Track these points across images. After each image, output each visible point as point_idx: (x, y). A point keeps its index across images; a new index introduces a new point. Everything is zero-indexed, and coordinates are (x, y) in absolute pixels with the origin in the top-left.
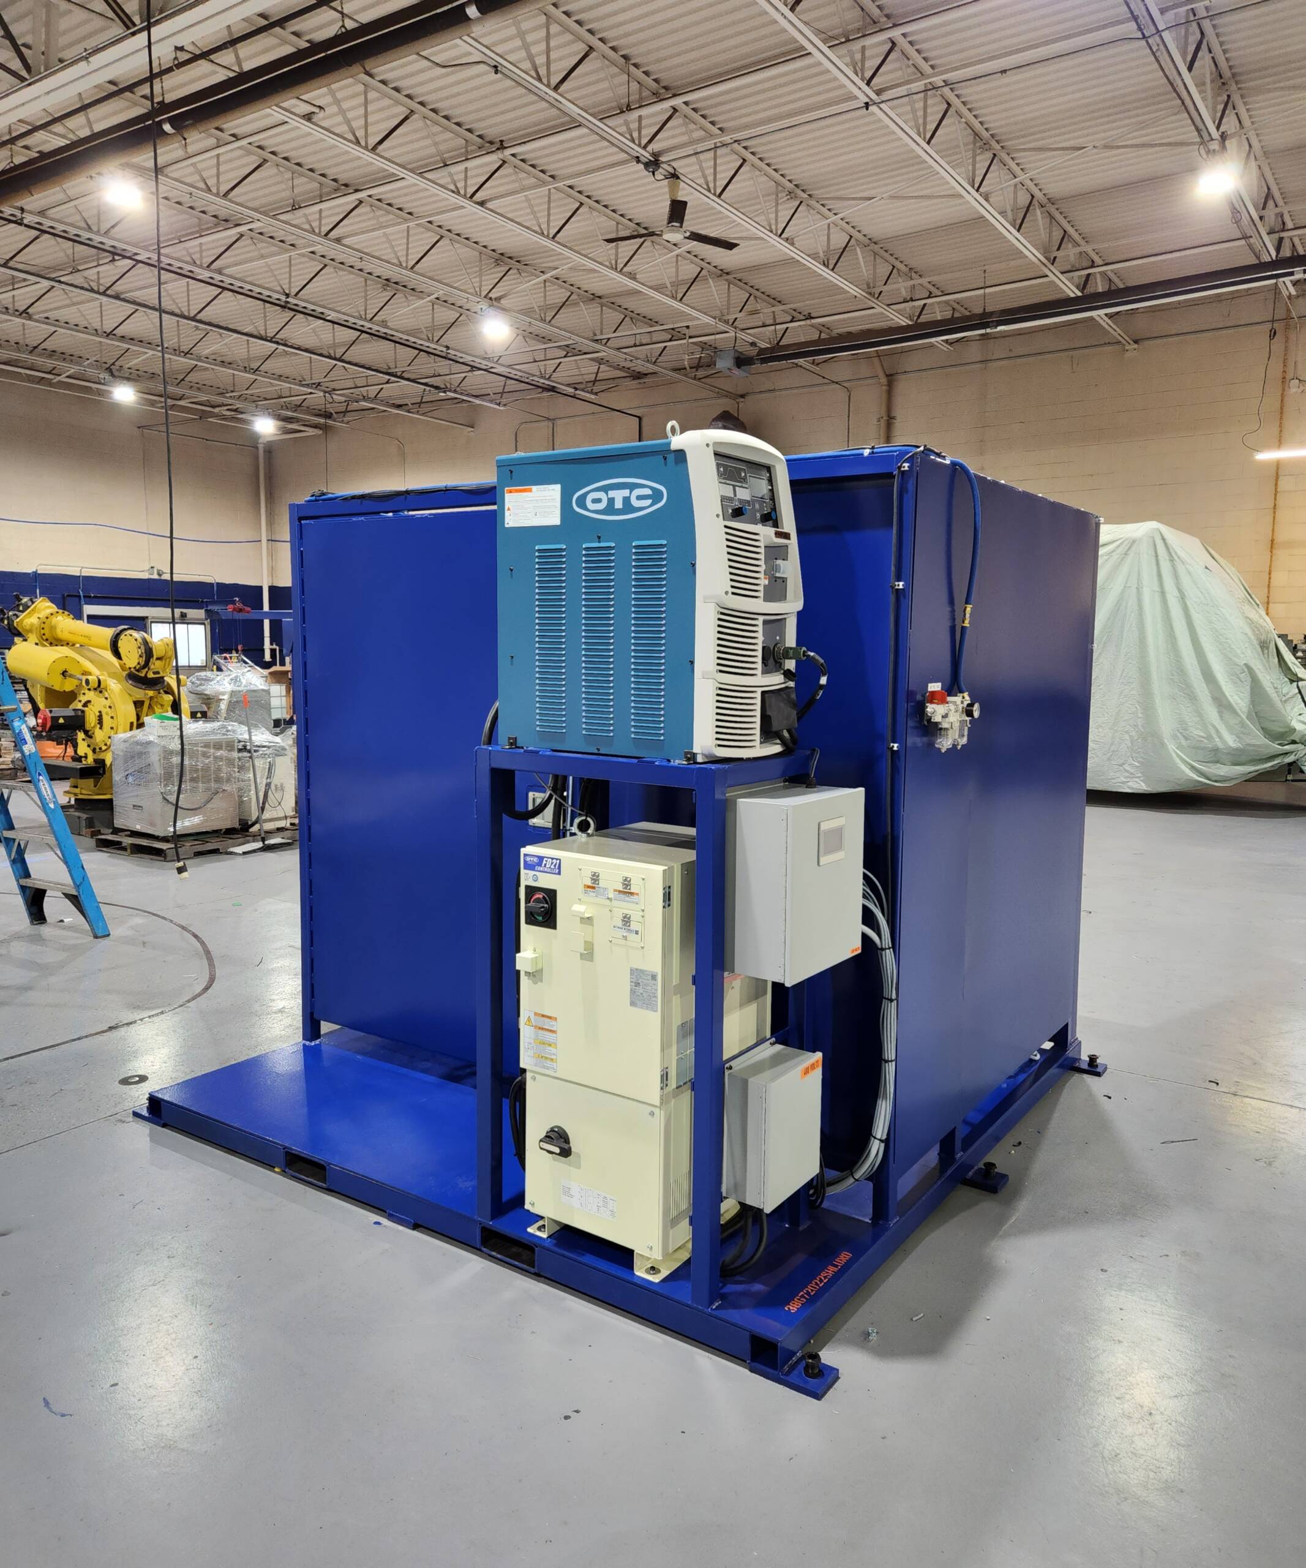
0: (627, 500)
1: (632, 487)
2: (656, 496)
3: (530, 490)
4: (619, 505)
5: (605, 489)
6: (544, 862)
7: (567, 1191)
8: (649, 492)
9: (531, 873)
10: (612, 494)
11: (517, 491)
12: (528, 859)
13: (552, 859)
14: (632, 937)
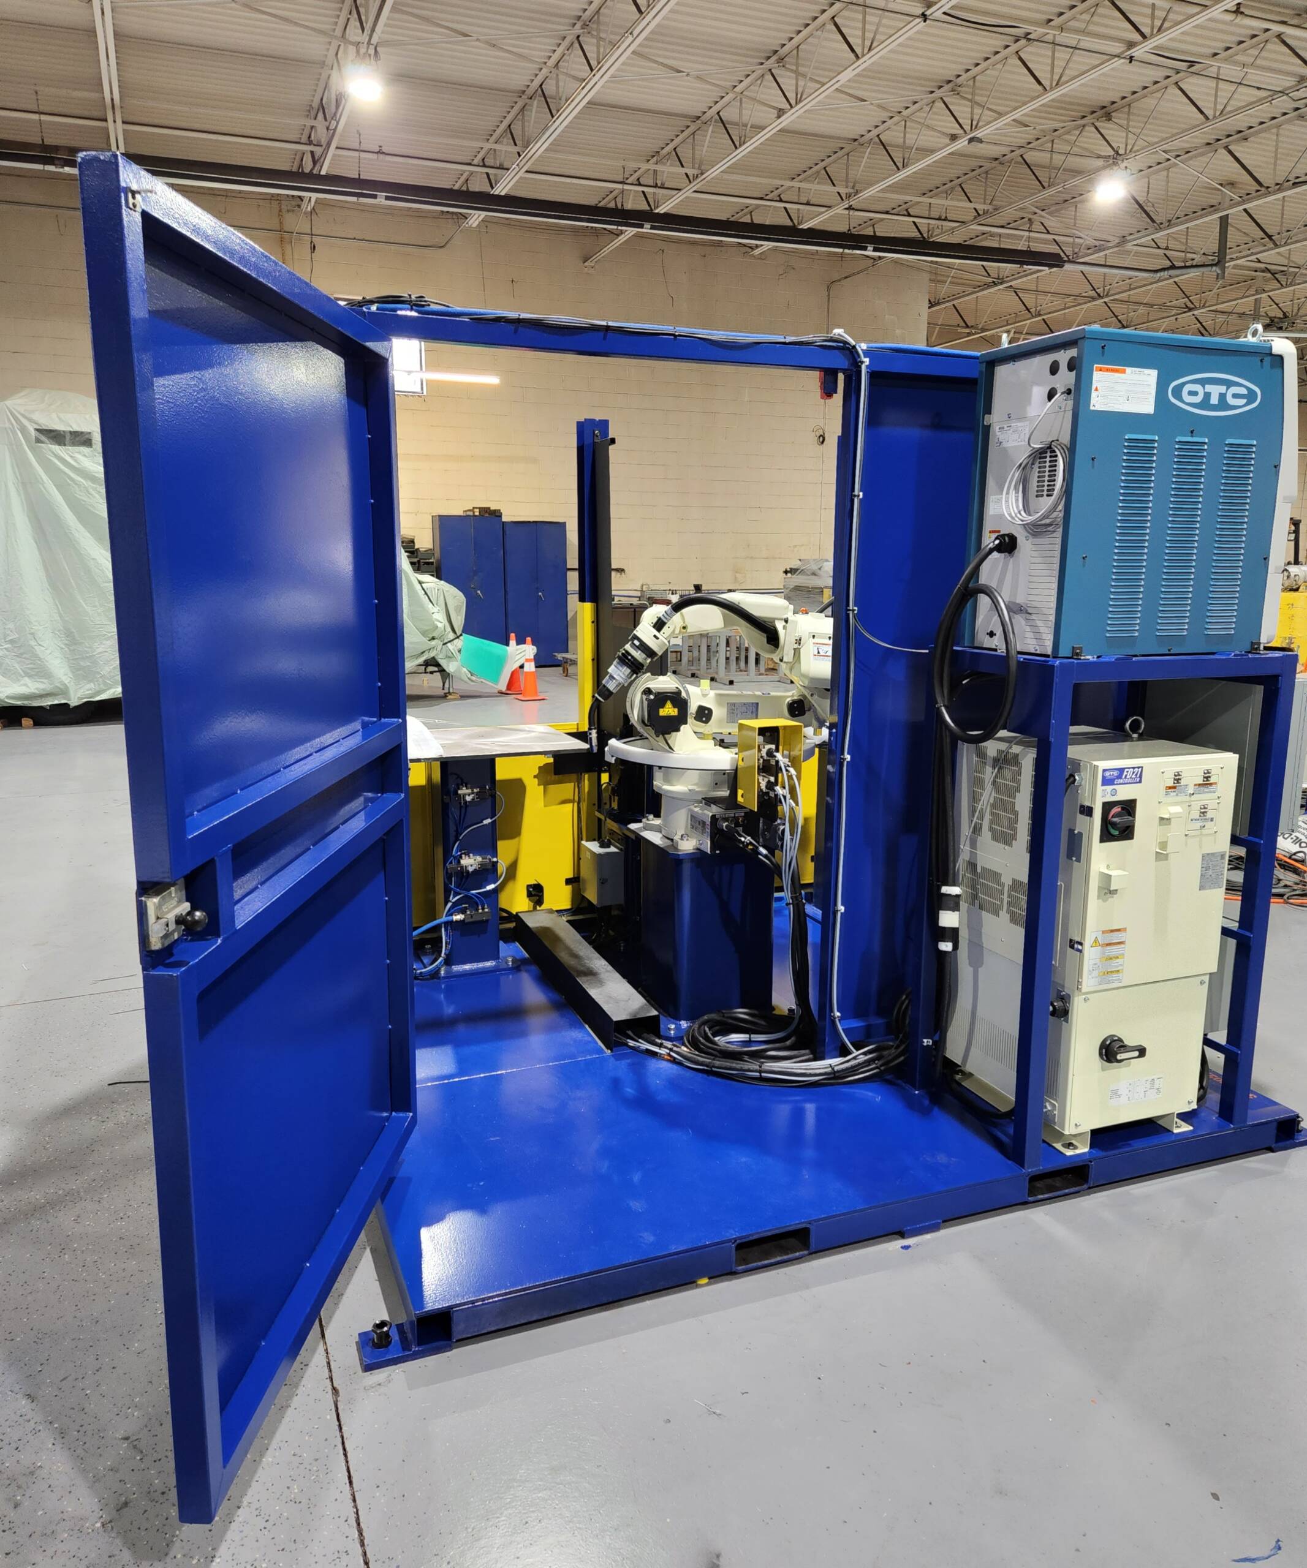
0: (1222, 396)
1: (1229, 384)
2: (1250, 396)
3: (1124, 372)
4: (1214, 400)
5: (1203, 382)
6: (1125, 773)
7: (1115, 1094)
8: (1244, 391)
9: (1109, 788)
10: (1209, 388)
11: (1107, 370)
12: (1107, 774)
13: (1134, 768)
14: (1208, 824)
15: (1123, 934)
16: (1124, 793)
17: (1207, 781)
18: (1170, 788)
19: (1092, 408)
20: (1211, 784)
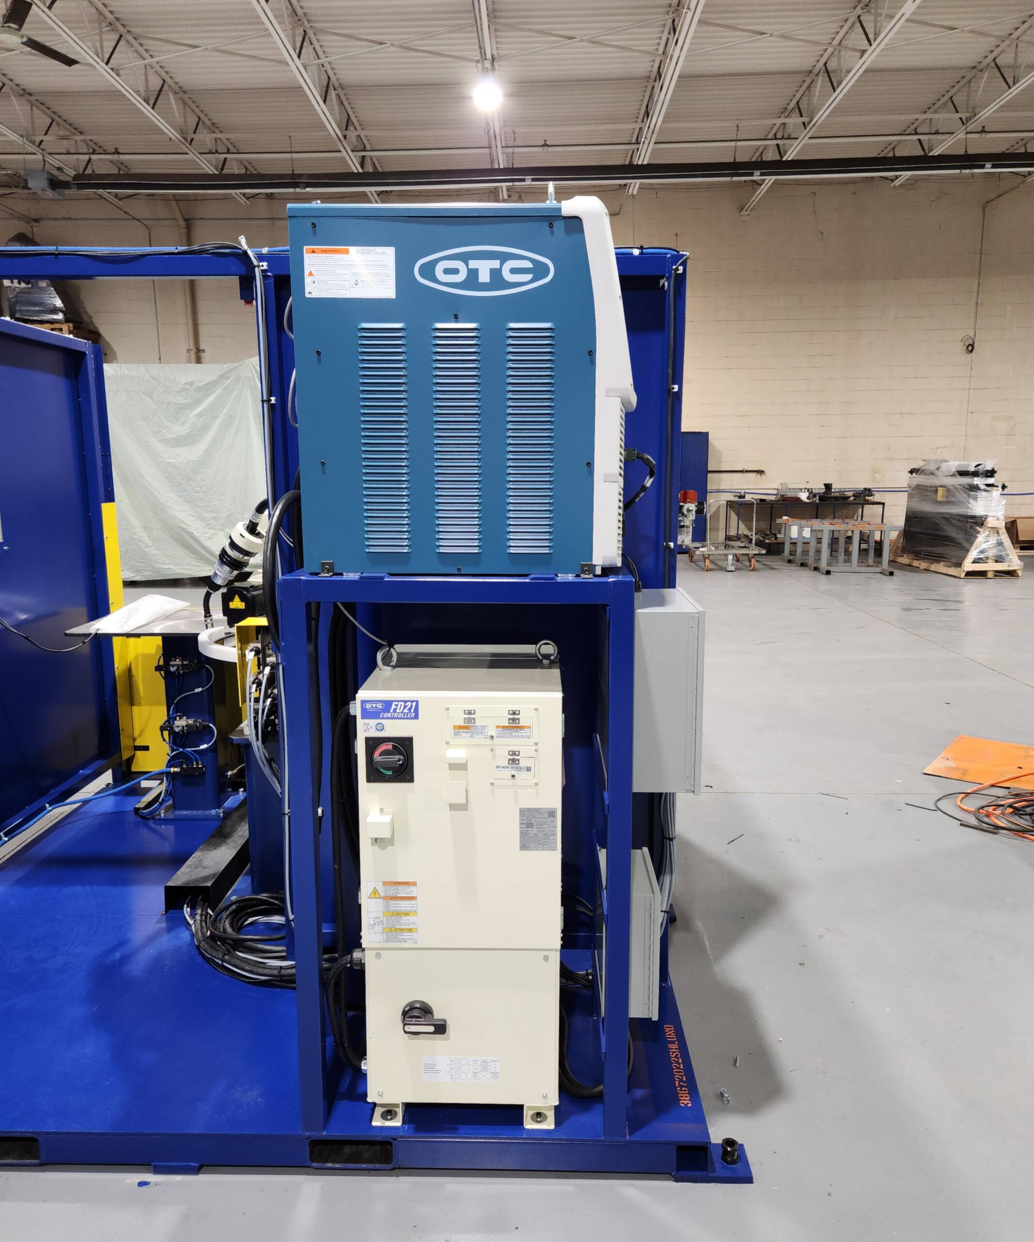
0: (496, 274)
1: (504, 258)
2: (539, 271)
3: (347, 252)
4: (484, 277)
5: (465, 258)
6: (393, 707)
7: (431, 1068)
8: (528, 265)
9: (373, 722)
10: (473, 264)
11: (323, 251)
12: (368, 706)
13: (405, 702)
14: (521, 776)
15: (412, 888)
16: (394, 729)
17: (514, 723)
18: (460, 727)
19: (307, 295)
20: (521, 728)
